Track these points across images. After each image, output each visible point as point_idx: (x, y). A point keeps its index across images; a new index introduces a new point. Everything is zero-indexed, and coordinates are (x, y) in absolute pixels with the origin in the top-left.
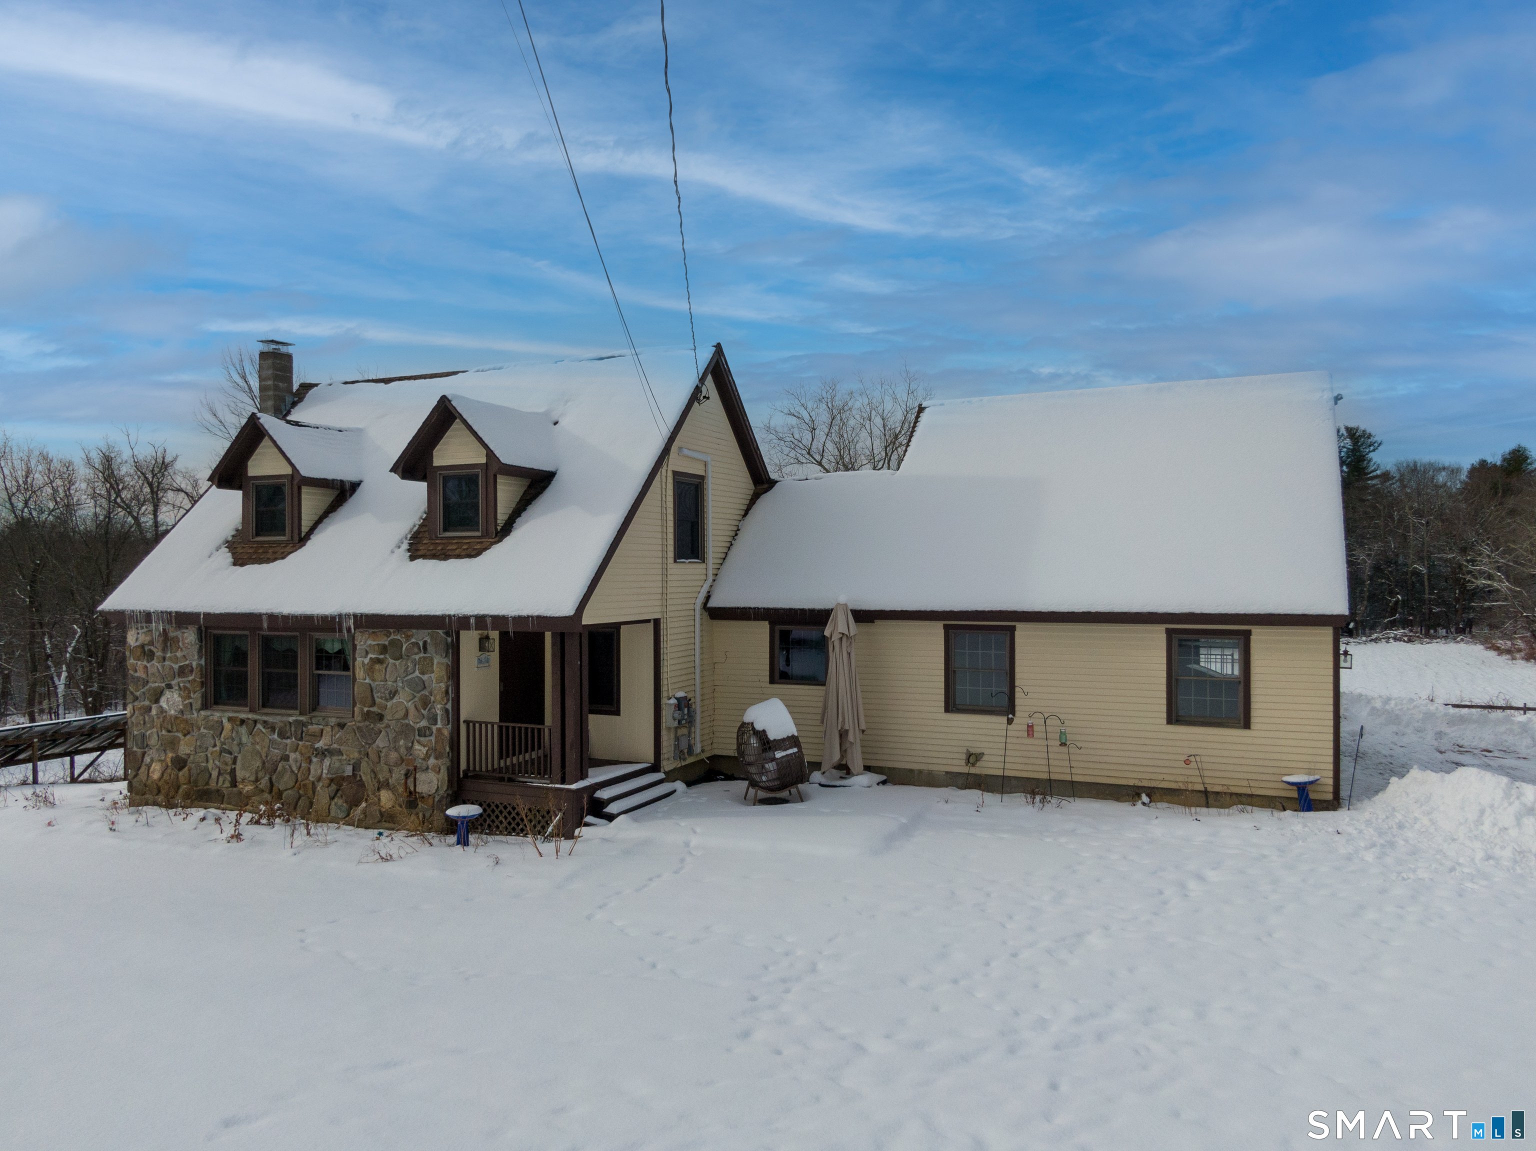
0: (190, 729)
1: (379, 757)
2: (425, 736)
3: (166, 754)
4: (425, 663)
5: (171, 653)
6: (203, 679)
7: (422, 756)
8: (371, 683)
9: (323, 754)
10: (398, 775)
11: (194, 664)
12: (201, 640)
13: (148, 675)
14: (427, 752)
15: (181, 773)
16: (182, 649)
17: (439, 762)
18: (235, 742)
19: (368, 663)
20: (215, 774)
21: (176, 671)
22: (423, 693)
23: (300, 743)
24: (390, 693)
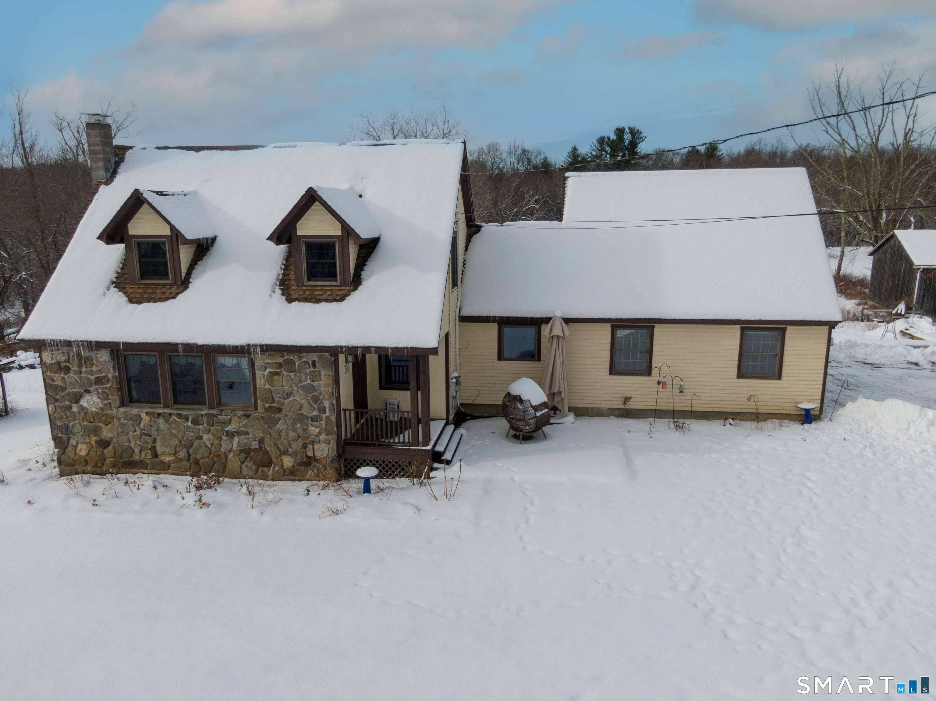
0: (112, 420)
1: (280, 436)
2: (317, 421)
3: (90, 438)
4: (315, 375)
5: (86, 368)
6: (119, 386)
7: (316, 434)
8: (270, 387)
9: (231, 435)
10: (296, 446)
11: (110, 376)
12: (113, 359)
13: (65, 383)
14: (319, 432)
15: (106, 451)
16: (96, 365)
17: (329, 437)
18: (154, 428)
19: (267, 375)
20: (137, 450)
21: (93, 381)
22: (314, 394)
23: (211, 428)
24: (287, 394)
